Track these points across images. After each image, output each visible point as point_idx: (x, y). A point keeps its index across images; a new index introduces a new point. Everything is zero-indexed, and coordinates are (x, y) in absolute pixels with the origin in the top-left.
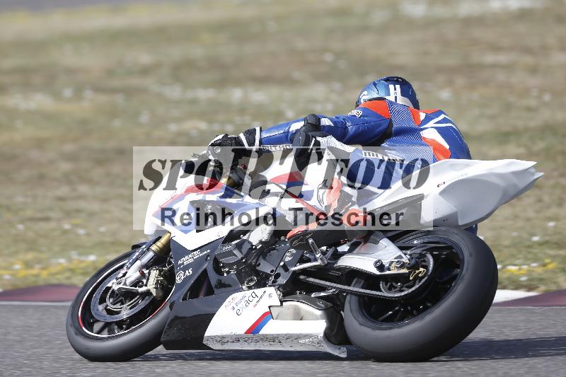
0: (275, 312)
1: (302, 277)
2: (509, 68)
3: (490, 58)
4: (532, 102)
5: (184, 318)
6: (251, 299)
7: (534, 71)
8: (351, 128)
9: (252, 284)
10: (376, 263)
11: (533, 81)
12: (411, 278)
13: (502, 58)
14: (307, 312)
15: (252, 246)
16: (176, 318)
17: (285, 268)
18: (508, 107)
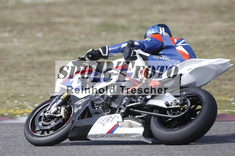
0: (120, 124)
1: (131, 109)
2: (66, 24)
3: (58, 20)
4: (76, 38)
5: (79, 127)
6: (109, 119)
7: (77, 25)
8: (146, 46)
9: (108, 113)
10: (166, 103)
11: (77, 29)
12: (181, 109)
13: (63, 20)
14: (134, 124)
15: (108, 96)
16: (75, 127)
17: (124, 105)
18: (66, 40)
